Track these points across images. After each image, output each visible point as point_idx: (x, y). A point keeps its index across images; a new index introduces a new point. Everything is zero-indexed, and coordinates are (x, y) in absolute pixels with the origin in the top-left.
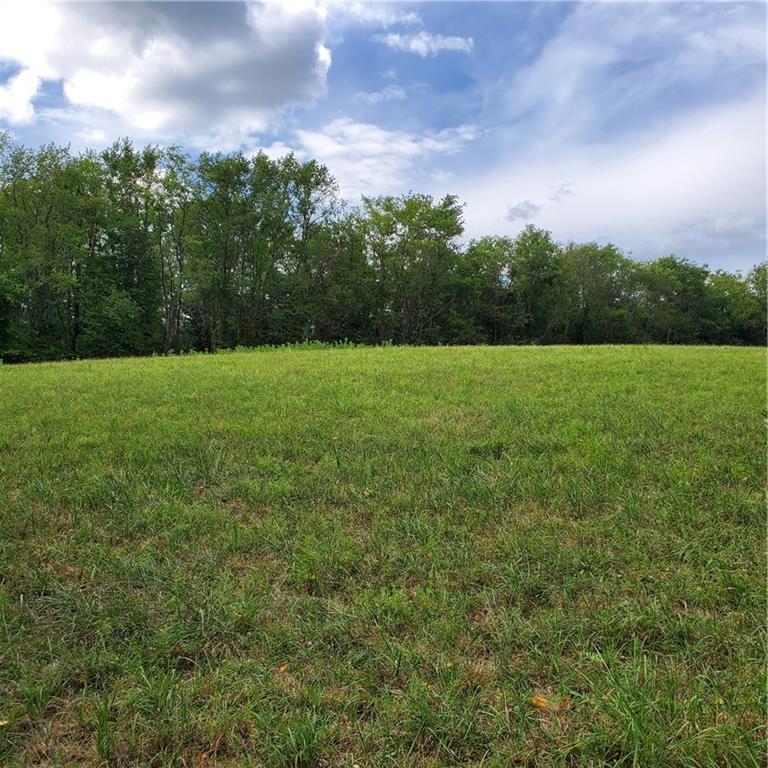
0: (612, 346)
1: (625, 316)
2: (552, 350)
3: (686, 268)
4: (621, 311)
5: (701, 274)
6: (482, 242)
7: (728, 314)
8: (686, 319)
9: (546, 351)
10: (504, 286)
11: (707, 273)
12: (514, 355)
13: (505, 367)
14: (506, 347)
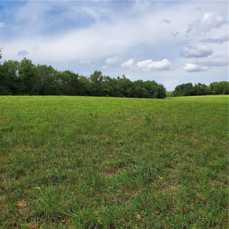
0: (51, 96)
1: (56, 87)
2: (33, 97)
3: (73, 74)
4: (54, 86)
5: (77, 76)
6: (9, 62)
7: (84, 88)
8: (73, 89)
9: (31, 97)
10: (17, 76)
11: (78, 76)
12: (20, 99)
13: (17, 103)
14: (17, 96)
